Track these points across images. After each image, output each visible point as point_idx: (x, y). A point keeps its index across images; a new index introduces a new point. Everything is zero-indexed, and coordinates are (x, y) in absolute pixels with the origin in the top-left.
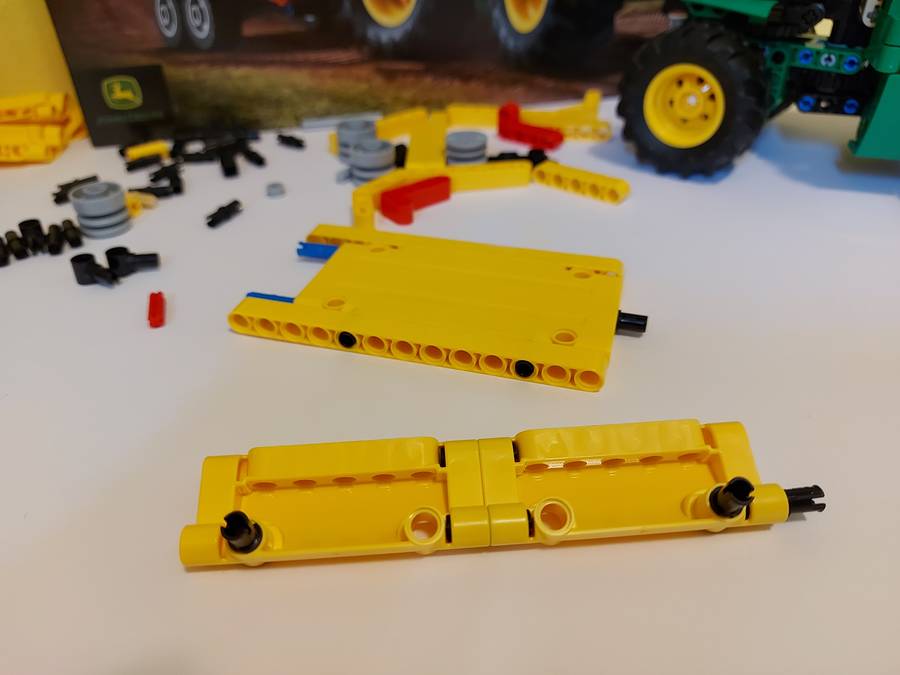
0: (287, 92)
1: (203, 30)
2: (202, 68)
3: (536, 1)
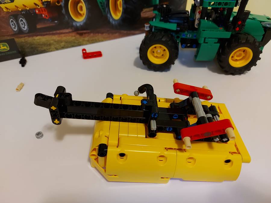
0: (52, 42)
1: (25, 28)
2: (26, 38)
3: (119, 11)
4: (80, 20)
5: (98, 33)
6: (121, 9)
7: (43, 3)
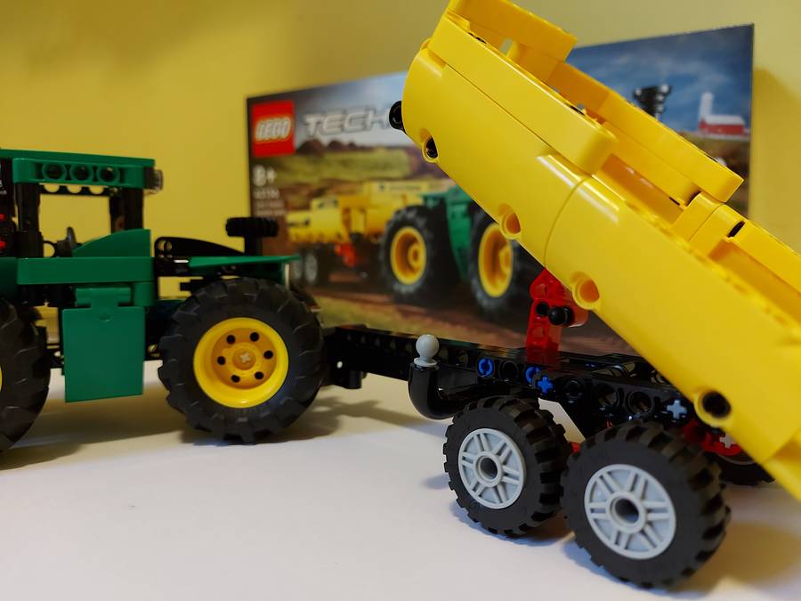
3: (503, 276)
4: (409, 281)
5: (445, 320)
6: (507, 271)
7: (351, 235)
